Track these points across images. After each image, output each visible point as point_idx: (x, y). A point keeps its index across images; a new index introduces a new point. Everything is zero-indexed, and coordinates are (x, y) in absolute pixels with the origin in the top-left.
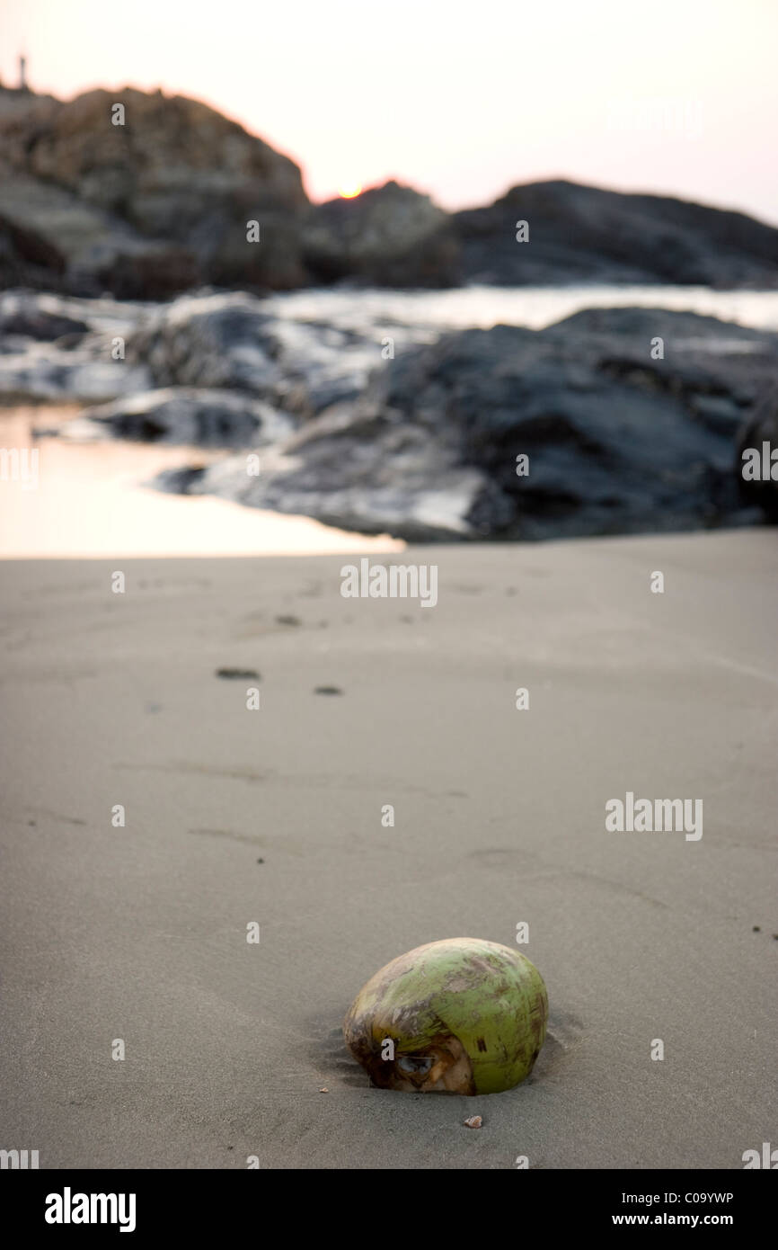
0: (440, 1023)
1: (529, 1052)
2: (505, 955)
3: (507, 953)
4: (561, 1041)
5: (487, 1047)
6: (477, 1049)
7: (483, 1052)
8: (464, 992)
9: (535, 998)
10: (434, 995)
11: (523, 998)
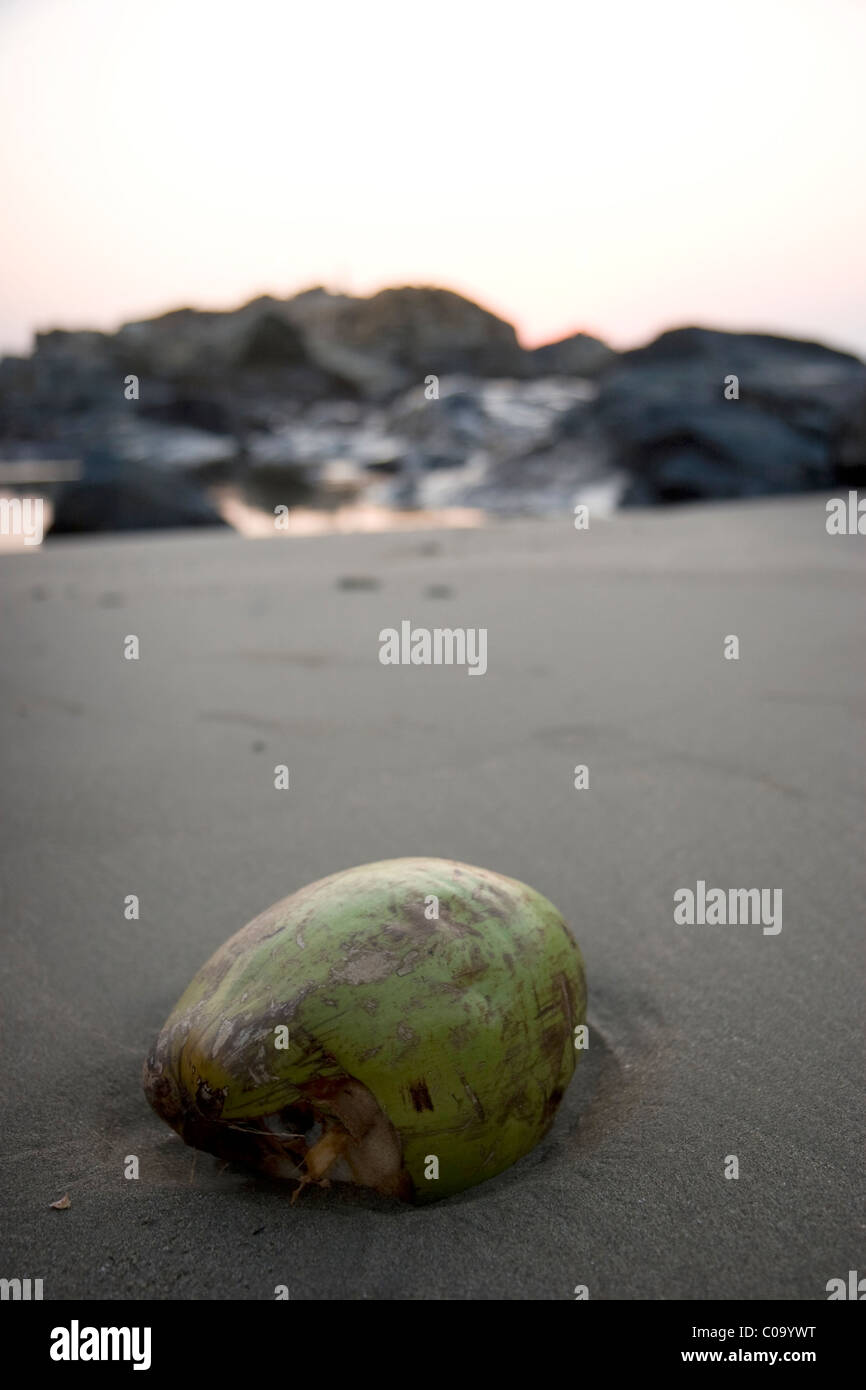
0: (318, 1055)
1: (536, 1096)
2: (486, 894)
3: (491, 889)
4: (619, 1051)
5: (434, 1101)
6: (410, 1105)
7: (426, 1112)
8: (379, 981)
9: (550, 982)
10: (311, 990)
11: (520, 987)
